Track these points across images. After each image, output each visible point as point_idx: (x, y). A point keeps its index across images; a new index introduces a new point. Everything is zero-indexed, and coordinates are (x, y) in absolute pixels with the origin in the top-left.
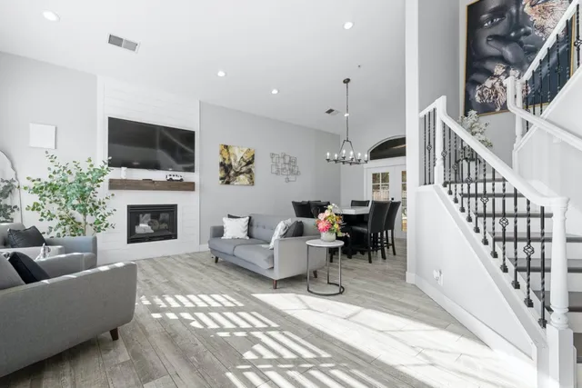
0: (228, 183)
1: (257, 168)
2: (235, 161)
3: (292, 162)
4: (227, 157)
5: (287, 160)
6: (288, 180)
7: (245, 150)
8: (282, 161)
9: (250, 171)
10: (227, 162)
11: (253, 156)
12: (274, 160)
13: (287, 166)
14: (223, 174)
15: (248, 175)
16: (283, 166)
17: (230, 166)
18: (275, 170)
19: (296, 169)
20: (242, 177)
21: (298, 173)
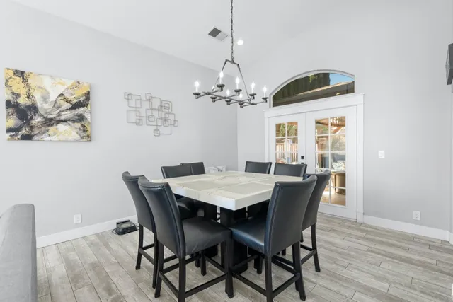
0: (28, 137)
1: (97, 114)
2: (45, 99)
3: (165, 107)
4: (23, 92)
5: (156, 104)
6: (158, 133)
7: (70, 83)
8: (146, 105)
9: (81, 118)
10: (23, 101)
11: (88, 93)
12: (132, 103)
13: (156, 114)
14: (13, 122)
15: (78, 125)
16: (149, 113)
17: (34, 108)
18: (133, 118)
19: (171, 117)
20: (61, 127)
21: (174, 123)
